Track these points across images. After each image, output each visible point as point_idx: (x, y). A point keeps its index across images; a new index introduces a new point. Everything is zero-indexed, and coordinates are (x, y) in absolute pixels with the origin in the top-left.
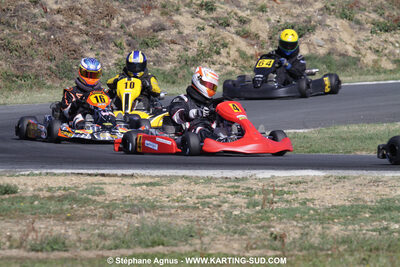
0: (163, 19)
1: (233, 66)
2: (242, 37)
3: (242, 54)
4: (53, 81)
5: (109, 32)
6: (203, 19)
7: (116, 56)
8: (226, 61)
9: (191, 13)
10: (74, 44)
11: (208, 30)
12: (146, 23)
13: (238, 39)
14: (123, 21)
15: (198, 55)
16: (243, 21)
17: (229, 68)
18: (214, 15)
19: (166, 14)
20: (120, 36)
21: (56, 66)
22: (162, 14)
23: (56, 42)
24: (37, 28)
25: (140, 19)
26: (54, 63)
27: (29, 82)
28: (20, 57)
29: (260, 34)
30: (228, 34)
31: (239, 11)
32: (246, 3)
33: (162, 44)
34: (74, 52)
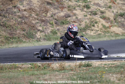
0: (69, 12)
1: (100, 31)
2: (103, 19)
3: (104, 26)
4: (26, 39)
5: (47, 18)
6: (86, 12)
7: (51, 28)
8: (97, 29)
9: (81, 9)
10: (32, 23)
11: (89, 16)
12: (62, 14)
13: (101, 20)
14: (52, 14)
15: (85, 27)
16: (102, 12)
17: (99, 32)
18: (90, 10)
20: (52, 20)
21: (26, 33)
22: (69, 10)
23: (25, 23)
24: (16, 17)
25: (59, 13)
26: (25, 32)
27: (16, 40)
29: (110, 18)
30: (97, 18)
31: (100, 8)
32: (103, 5)
33: (70, 23)
34: (33, 27)
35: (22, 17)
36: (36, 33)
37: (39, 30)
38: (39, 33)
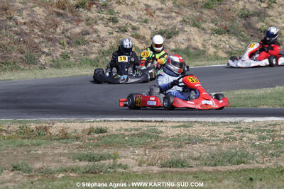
0: (88, 28)
2: (135, 38)
3: (137, 48)
4: (24, 66)
5: (56, 36)
6: (111, 27)
7: (61, 50)
9: (104, 24)
10: (35, 43)
11: (115, 34)
12: (78, 30)
13: (133, 39)
14: (64, 29)
16: (134, 29)
18: (118, 25)
19: (89, 25)
20: (62, 38)
21: (26, 57)
22: (87, 25)
23: (24, 42)
24: (12, 33)
25: (74, 28)
26: (24, 55)
27: (10, 66)
28: (3, 51)
29: (146, 36)
30: (127, 36)
31: (132, 23)
32: (136, 18)
33: (88, 43)
34: (36, 48)
35: (21, 34)
36: (40, 56)
37: (44, 53)
38: (43, 57)
